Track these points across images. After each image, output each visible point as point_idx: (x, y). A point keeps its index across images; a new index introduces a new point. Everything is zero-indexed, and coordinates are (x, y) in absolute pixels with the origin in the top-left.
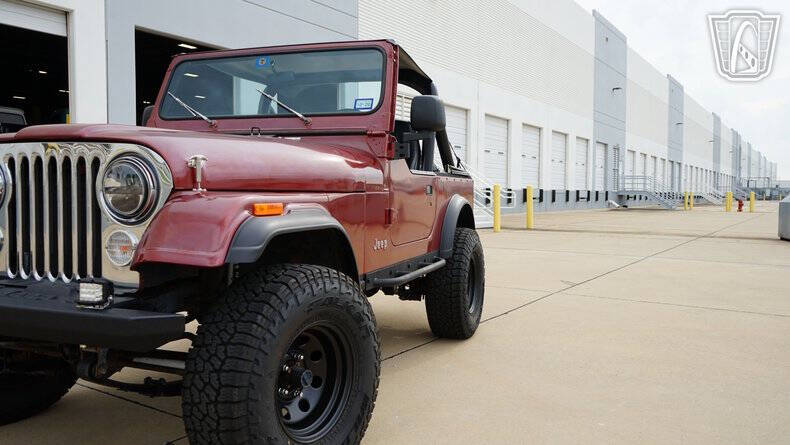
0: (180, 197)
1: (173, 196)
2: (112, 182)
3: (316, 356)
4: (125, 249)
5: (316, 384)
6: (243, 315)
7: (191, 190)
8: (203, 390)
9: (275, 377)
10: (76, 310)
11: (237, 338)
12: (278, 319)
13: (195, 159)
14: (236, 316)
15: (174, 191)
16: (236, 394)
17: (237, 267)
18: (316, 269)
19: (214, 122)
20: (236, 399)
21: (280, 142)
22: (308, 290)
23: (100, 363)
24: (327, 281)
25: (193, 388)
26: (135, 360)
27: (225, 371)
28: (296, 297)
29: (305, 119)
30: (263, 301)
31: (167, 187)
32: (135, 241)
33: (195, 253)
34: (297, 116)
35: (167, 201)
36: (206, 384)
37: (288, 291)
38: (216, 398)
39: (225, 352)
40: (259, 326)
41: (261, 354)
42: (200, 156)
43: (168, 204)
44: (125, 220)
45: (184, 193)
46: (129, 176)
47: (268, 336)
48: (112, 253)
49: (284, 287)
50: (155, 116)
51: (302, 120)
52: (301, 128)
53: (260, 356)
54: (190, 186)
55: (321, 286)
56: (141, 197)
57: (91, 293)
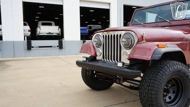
0: (139, 43)
1: (138, 43)
2: (124, 40)
3: (173, 85)
4: (126, 55)
5: (174, 93)
6: (155, 73)
7: (142, 41)
8: (144, 90)
9: (163, 89)
10: (116, 68)
11: (153, 78)
12: (164, 75)
13: (143, 34)
14: (153, 73)
15: (138, 41)
16: (153, 92)
17: (152, 60)
18: (175, 62)
19: (144, 24)
20: (153, 94)
21: (163, 28)
22: (173, 68)
23: (121, 80)
24: (178, 65)
25: (142, 89)
26: (127, 81)
27: (150, 86)
28: (169, 69)
29: (170, 22)
30: (160, 70)
31: (136, 41)
32: (129, 53)
33: (144, 56)
34: (167, 21)
35: (136, 44)
36: (145, 89)
37: (167, 68)
38: (148, 92)
39: (150, 81)
40: (160, 76)
41: (160, 83)
42: (144, 33)
43: (137, 45)
44: (126, 48)
45: (140, 42)
46: (127, 38)
47: (162, 79)
48: (124, 56)
49: (166, 66)
50: (130, 24)
51: (169, 22)
52: (169, 24)
53: (159, 83)
54: (142, 40)
55: (177, 67)
56: (130, 43)
57: (120, 65)
